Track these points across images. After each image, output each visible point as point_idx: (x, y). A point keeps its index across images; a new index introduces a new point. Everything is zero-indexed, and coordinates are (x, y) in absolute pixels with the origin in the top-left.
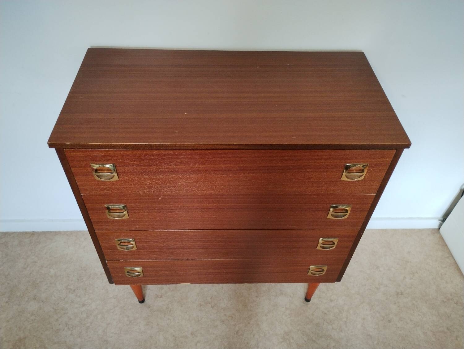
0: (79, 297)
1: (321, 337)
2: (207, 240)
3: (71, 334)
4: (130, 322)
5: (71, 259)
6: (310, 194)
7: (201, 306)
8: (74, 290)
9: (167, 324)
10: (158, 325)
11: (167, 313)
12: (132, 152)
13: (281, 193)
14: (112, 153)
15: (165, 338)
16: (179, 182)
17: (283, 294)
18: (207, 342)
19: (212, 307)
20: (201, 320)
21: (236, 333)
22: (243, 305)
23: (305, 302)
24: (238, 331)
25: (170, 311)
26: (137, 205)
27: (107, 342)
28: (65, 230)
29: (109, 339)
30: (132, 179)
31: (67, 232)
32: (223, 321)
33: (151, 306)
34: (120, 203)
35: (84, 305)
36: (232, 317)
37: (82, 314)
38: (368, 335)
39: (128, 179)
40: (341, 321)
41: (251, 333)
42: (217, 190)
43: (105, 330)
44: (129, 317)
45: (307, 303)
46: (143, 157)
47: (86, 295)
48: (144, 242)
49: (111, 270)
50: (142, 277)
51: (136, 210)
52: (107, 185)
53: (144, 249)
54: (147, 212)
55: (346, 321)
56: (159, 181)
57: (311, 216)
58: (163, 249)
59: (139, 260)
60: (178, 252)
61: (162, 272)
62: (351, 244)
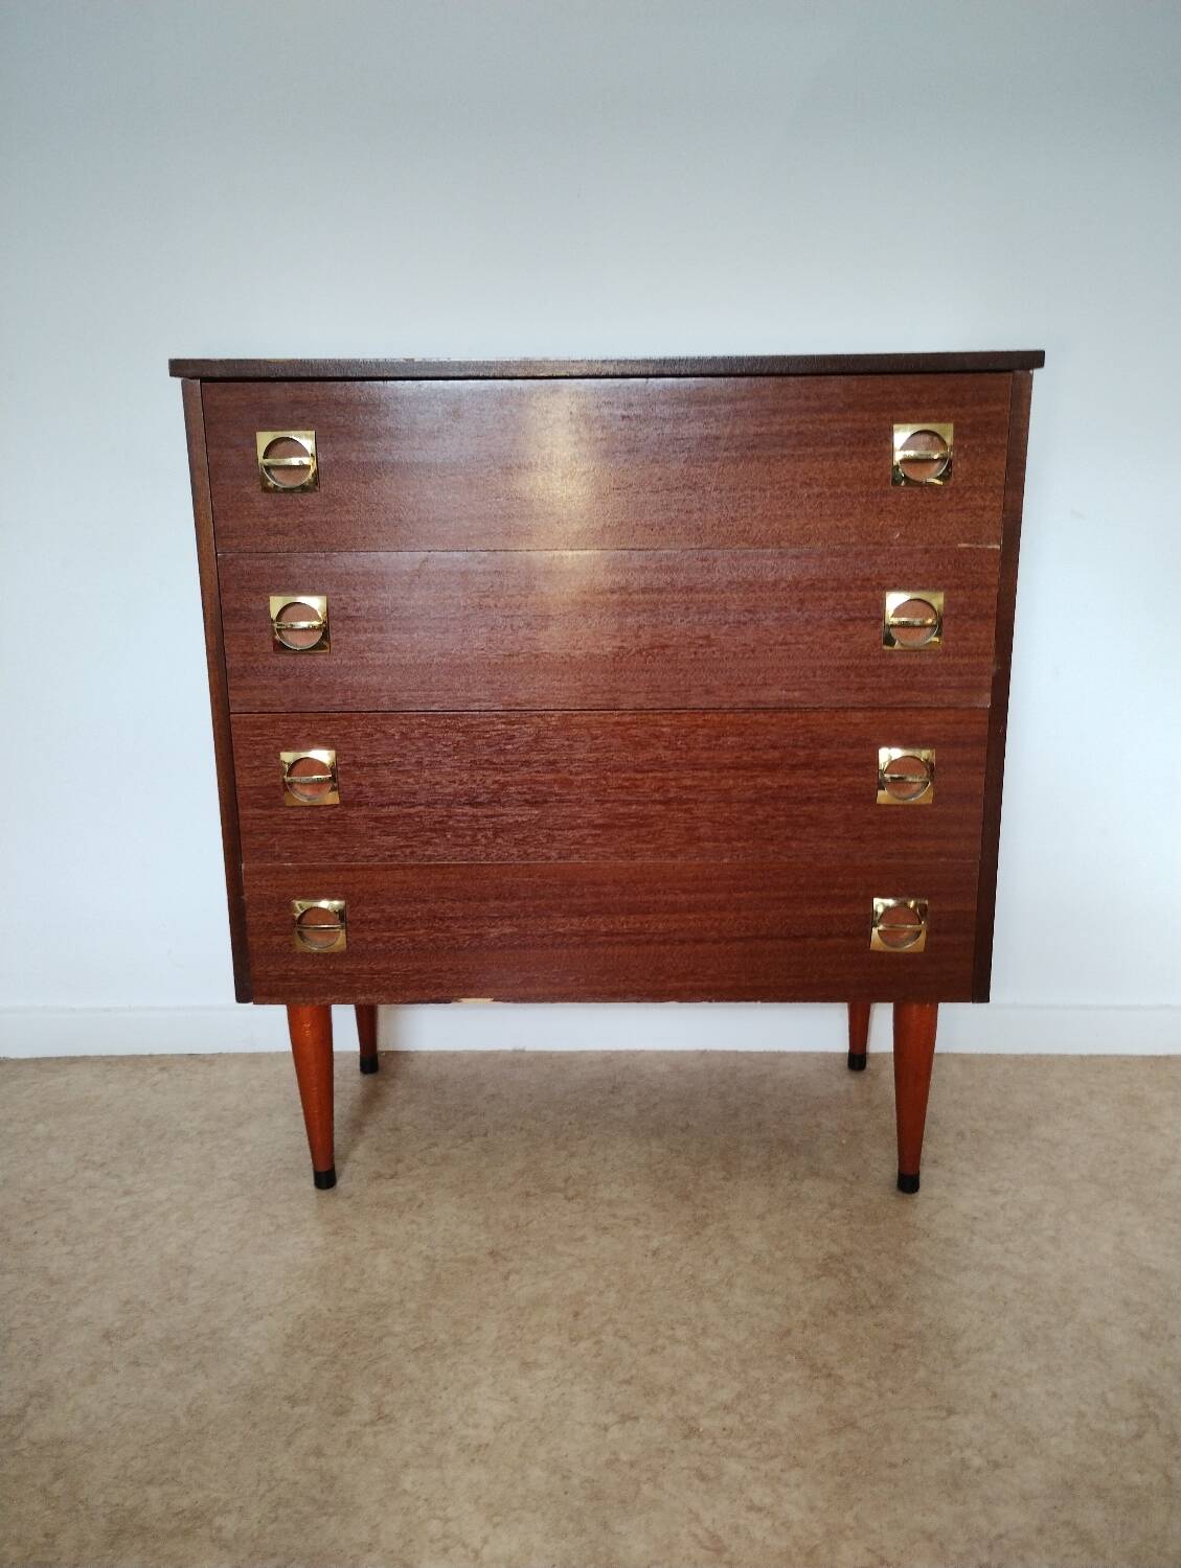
0: (117, 1176)
1: (966, 1269)
3: (70, 1253)
7: (528, 1196)
9: (407, 1233)
10: (374, 1234)
11: (410, 1209)
14: (313, 394)
15: (394, 1262)
17: (817, 1175)
18: (545, 1272)
19: (566, 1199)
20: (527, 1225)
22: (678, 1196)
23: (899, 1193)
24: (658, 1250)
25: (420, 1207)
27: (189, 1269)
32: (605, 1229)
33: (356, 1195)
34: (312, 590)
35: (127, 1193)
36: (637, 1220)
37: (116, 1210)
38: (1143, 1269)
40: (1037, 1235)
41: (707, 1254)
43: (189, 1246)
45: (906, 1195)
49: (251, 918)
50: (342, 957)
51: (352, 618)
52: (286, 515)
53: (359, 805)
55: (1054, 1236)
57: (837, 644)
58: (413, 805)
59: (341, 862)
60: (459, 821)
61: (407, 927)
62: (982, 780)
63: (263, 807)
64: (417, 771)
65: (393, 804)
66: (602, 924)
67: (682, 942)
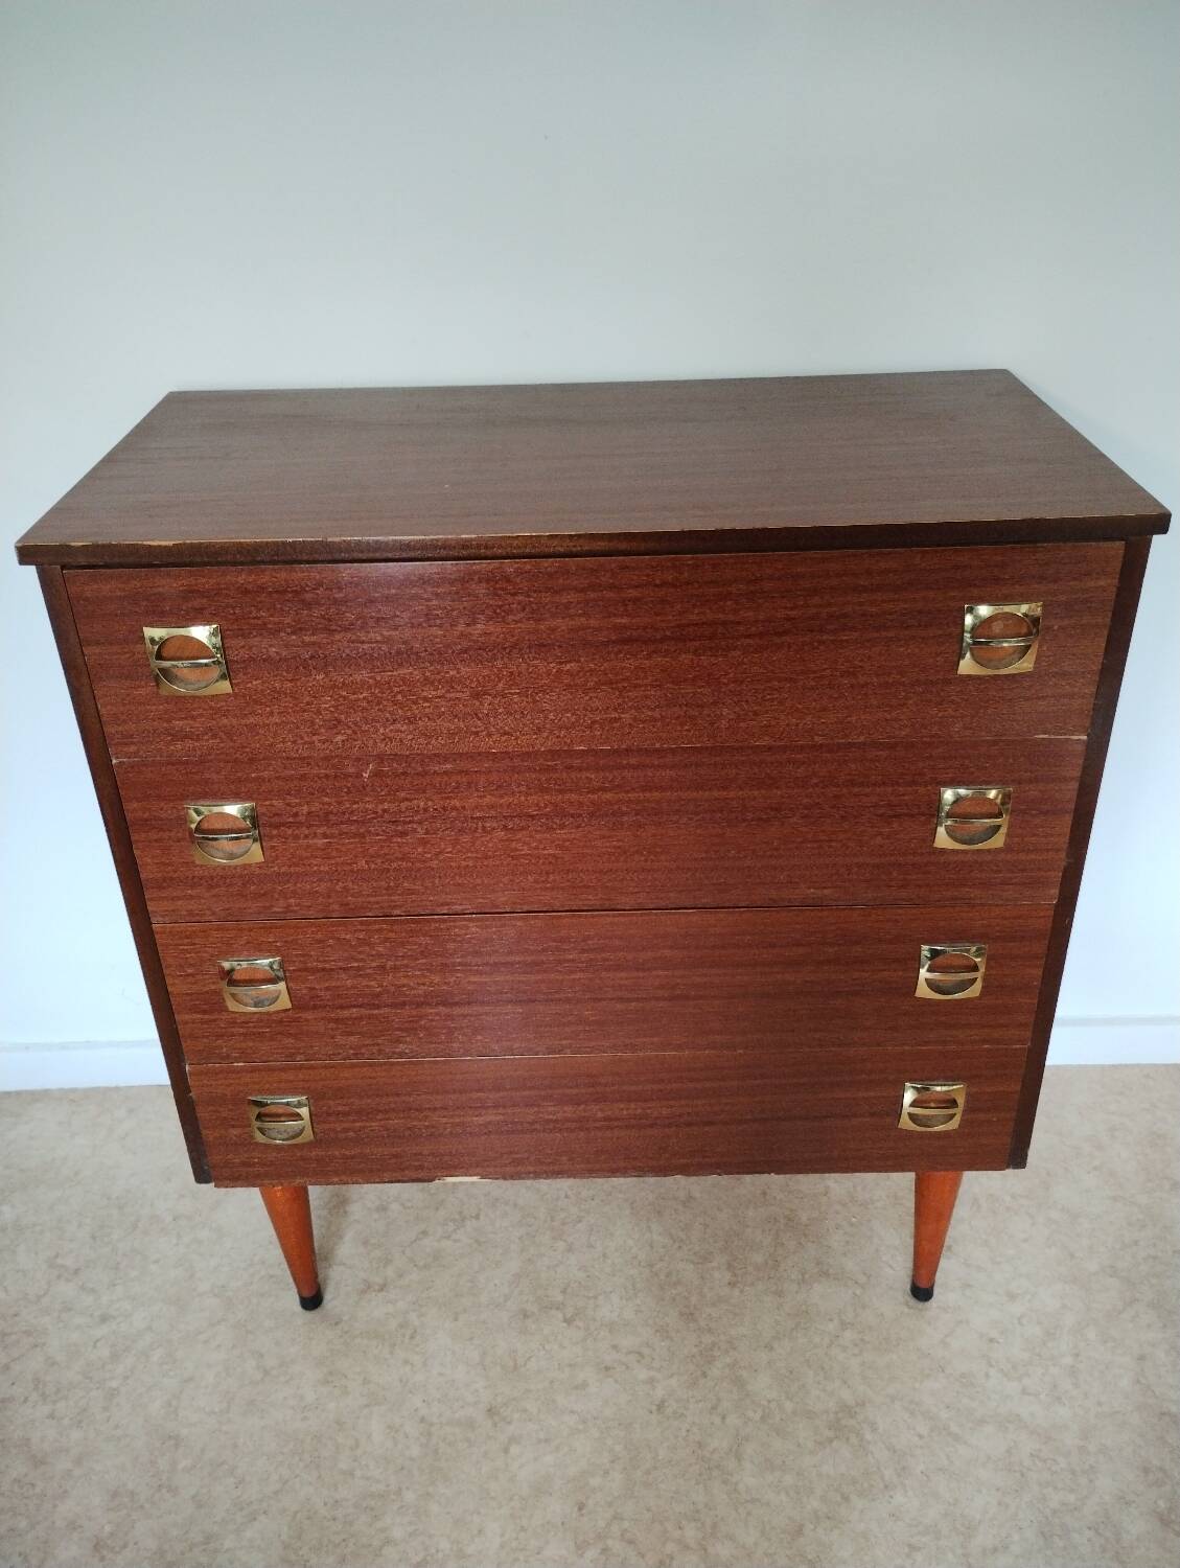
0: (93, 1291)
1: (982, 1422)
2: (529, 959)
3: (51, 1416)
4: (266, 1373)
5: (76, 1174)
6: (862, 739)
7: (526, 1316)
8: (76, 1272)
9: (401, 1381)
10: (366, 1382)
11: (403, 1342)
12: (274, 574)
13: (766, 741)
14: (212, 581)
15: (389, 1427)
16: (426, 699)
17: (826, 1274)
18: (546, 1441)
19: (565, 1321)
20: (525, 1364)
21: (654, 1408)
22: (681, 1314)
23: (913, 1301)
24: (663, 1401)
25: (412, 1337)
26: (288, 805)
27: (177, 1440)
28: (67, 1086)
29: (184, 1432)
30: (274, 690)
31: (74, 1090)
32: (607, 1369)
33: (345, 1318)
34: (236, 797)
35: (104, 1319)
36: (639, 1353)
37: (95, 1347)
38: (1163, 1414)
39: (260, 687)
40: (1054, 1365)
41: (714, 1408)
42: (551, 732)
43: (174, 1403)
44: (262, 1356)
45: (920, 1305)
46: (308, 596)
47: (114, 1285)
48: (314, 971)
49: (202, 1113)
50: (310, 1145)
51: (289, 825)
52: (193, 718)
53: (315, 1007)
54: (325, 836)
55: (1073, 1367)
56: (361, 697)
57: (879, 840)
58: (378, 1007)
59: (300, 1060)
60: (432, 1020)
61: (378, 1117)
62: (1039, 972)
63: (204, 1012)
64: (380, 975)
65: (354, 1006)
66: (597, 1111)
67: (689, 1124)
